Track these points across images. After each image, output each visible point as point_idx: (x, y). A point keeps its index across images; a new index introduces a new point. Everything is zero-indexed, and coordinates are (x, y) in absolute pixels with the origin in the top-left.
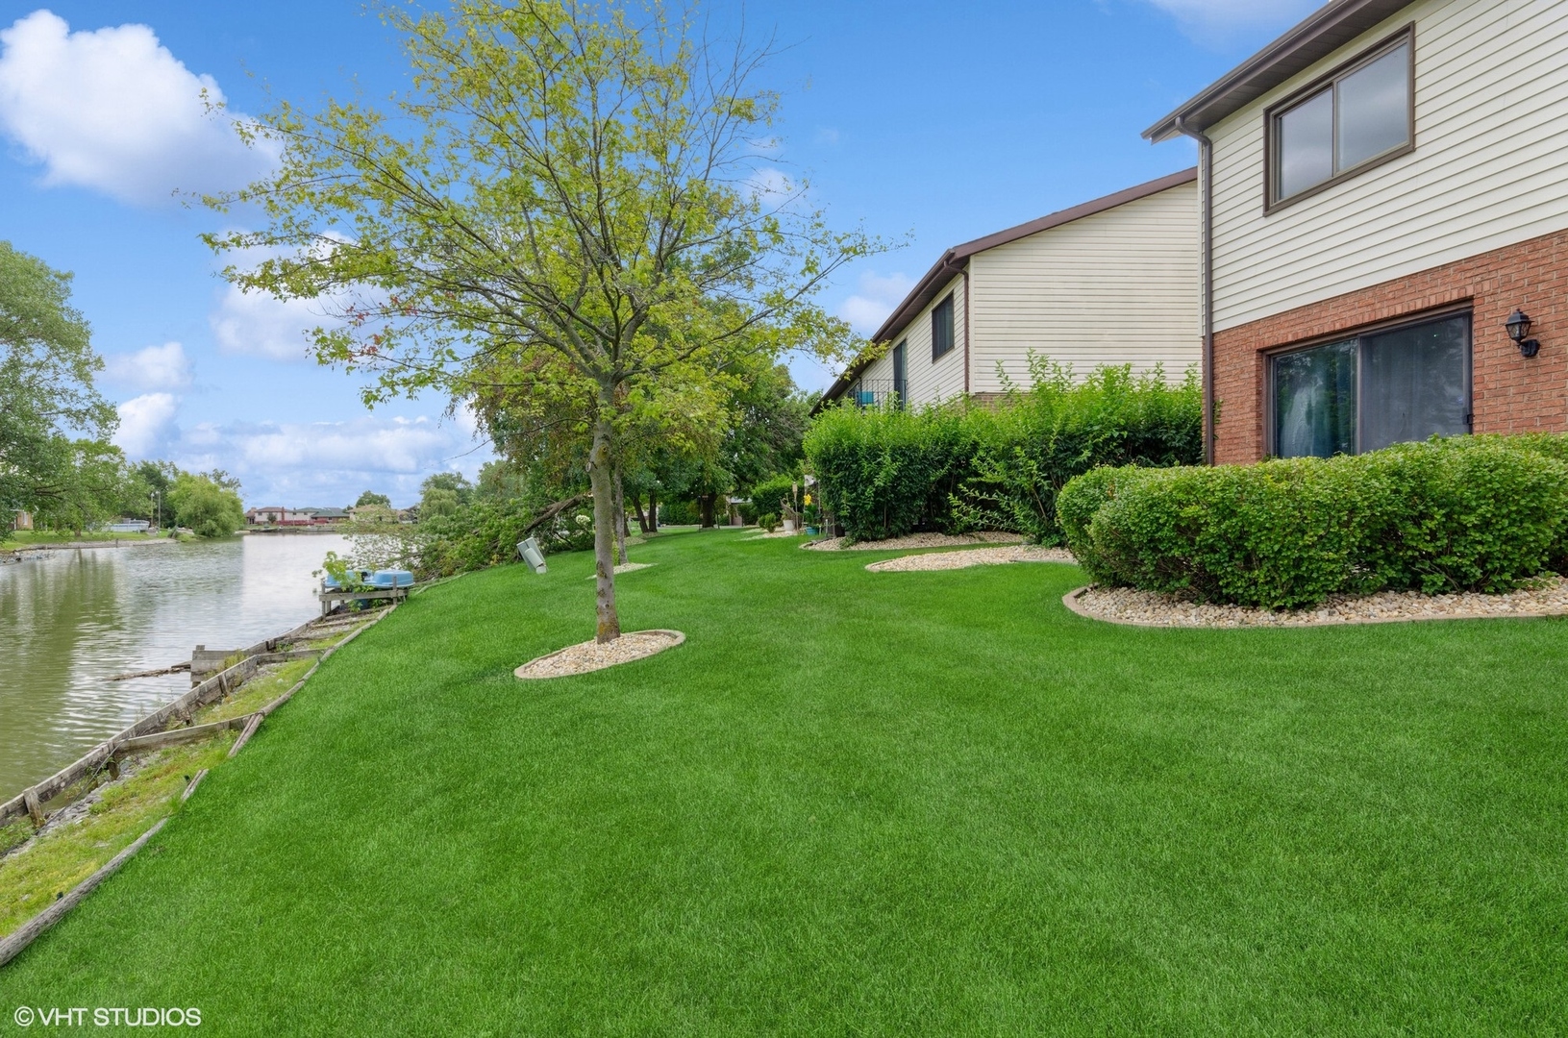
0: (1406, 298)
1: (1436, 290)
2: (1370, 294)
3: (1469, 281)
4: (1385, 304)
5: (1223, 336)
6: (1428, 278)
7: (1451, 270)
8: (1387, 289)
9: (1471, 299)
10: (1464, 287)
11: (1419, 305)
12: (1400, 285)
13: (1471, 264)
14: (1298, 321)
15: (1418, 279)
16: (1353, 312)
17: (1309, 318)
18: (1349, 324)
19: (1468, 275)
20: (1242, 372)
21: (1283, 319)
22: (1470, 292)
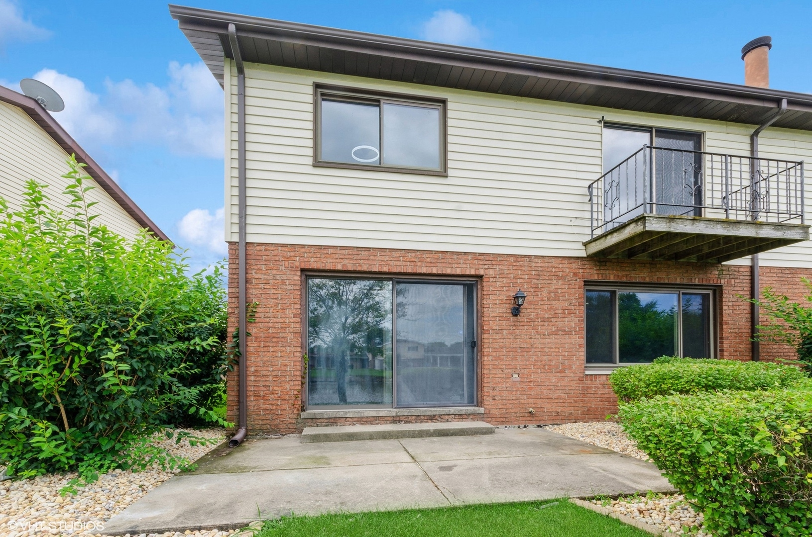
0: (439, 265)
1: (460, 266)
2: (413, 255)
3: (482, 266)
4: (424, 264)
5: (258, 248)
6: (455, 256)
7: (470, 257)
8: (425, 256)
9: (481, 277)
10: (477, 269)
11: (449, 271)
12: (436, 256)
13: (482, 257)
14: (347, 257)
15: (448, 256)
16: (399, 263)
17: (359, 257)
18: (395, 270)
19: (481, 263)
20: (284, 283)
21: (330, 251)
22: (482, 272)
